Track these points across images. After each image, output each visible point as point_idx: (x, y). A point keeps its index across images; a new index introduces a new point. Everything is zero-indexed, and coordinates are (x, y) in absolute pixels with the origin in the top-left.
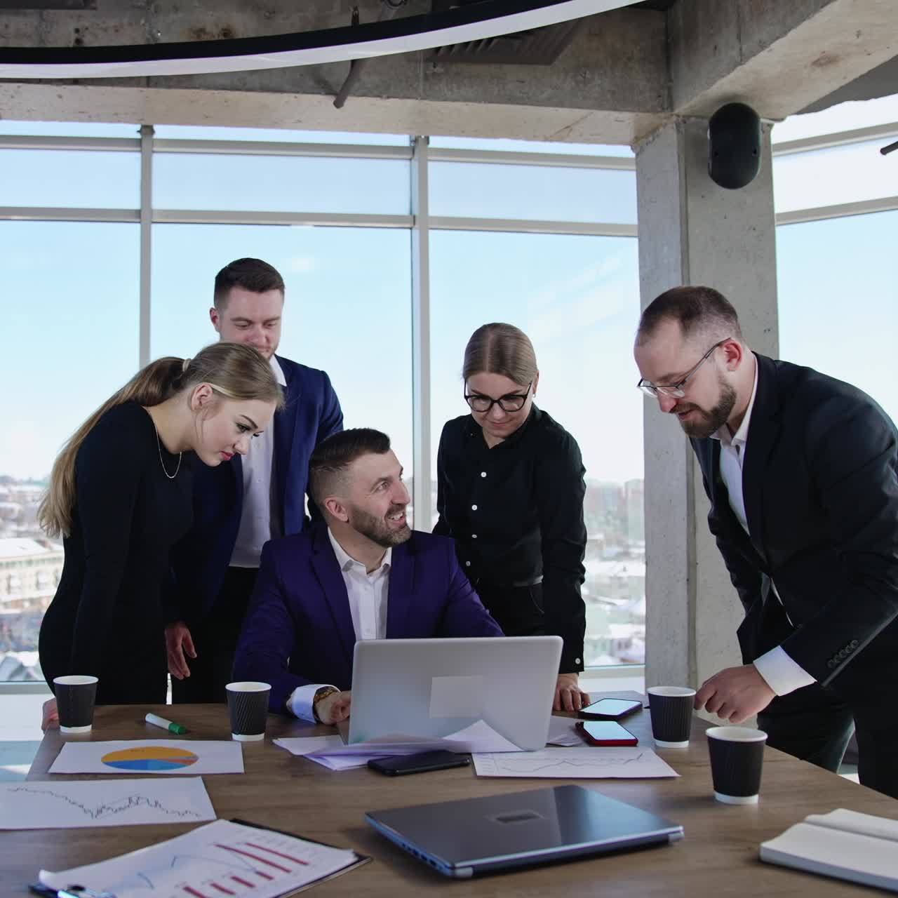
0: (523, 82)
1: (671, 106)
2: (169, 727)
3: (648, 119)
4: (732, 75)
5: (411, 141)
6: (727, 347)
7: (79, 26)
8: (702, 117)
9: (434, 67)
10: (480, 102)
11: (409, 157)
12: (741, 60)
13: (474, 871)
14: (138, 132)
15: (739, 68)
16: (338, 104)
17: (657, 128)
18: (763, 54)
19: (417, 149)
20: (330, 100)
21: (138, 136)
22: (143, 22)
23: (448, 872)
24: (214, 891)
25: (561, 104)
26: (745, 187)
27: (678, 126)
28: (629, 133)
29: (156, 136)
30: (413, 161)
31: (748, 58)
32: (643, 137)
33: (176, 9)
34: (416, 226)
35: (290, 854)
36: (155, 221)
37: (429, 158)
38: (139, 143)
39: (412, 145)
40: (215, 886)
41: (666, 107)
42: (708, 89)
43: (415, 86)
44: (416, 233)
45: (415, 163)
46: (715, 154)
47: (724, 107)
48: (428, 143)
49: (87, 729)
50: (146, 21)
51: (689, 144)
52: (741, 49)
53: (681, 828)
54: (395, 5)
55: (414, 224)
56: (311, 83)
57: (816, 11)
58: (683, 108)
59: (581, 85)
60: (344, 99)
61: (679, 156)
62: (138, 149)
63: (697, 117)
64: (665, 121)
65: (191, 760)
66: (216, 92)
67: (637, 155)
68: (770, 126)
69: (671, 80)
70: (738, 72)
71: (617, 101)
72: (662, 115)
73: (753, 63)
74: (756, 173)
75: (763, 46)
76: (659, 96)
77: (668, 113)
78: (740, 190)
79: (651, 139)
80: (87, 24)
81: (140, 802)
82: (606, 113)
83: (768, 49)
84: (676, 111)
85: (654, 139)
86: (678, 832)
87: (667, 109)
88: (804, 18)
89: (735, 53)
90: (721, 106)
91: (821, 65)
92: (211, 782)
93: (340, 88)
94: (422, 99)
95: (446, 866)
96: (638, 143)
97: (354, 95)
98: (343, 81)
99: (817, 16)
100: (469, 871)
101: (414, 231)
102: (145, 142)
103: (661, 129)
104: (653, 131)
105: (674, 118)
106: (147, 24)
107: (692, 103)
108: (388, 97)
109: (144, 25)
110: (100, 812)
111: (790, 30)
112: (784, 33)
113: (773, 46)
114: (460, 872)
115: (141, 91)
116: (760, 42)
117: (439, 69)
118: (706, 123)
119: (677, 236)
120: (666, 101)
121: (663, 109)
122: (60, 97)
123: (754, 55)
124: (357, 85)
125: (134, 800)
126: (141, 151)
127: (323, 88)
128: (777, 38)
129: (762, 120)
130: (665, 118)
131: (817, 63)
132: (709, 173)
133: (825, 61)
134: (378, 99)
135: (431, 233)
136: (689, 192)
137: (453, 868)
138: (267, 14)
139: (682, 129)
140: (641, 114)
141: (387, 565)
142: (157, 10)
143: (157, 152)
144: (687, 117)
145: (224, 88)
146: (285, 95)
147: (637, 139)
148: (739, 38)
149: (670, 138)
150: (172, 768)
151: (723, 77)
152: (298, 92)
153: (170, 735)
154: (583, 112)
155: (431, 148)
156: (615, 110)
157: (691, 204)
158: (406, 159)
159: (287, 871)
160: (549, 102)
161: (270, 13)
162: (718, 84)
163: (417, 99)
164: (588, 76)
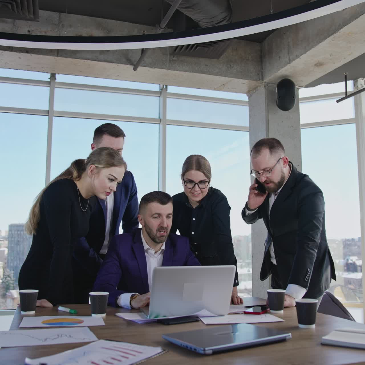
0: (207, 66)
1: (263, 79)
2: (70, 311)
3: (253, 83)
4: (286, 67)
5: (160, 89)
6: (284, 159)
7: (30, 29)
8: (274, 84)
9: (173, 57)
10: (191, 72)
11: (159, 95)
12: (289, 62)
13: (213, 351)
14: (49, 78)
15: (288, 65)
16: (135, 69)
17: (257, 87)
18: (298, 60)
19: (162, 92)
20: (132, 67)
21: (49, 80)
22: (56, 30)
23: (202, 352)
24: (104, 363)
25: (221, 75)
26: (289, 111)
27: (265, 86)
28: (246, 89)
29: (56, 81)
30: (161, 97)
31: (292, 61)
32: (251, 91)
33: (71, 26)
34: (162, 123)
35: (134, 349)
36: (54, 115)
37: (167, 96)
38: (49, 83)
39: (161, 91)
40: (105, 361)
41: (260, 79)
42: (276, 72)
43: (165, 64)
44: (161, 125)
45: (162, 98)
46: (279, 97)
47: (282, 80)
48: (167, 90)
49: (33, 312)
50: (58, 30)
51: (269, 93)
52: (289, 58)
53: (290, 334)
54: (162, 29)
55: (161, 122)
56: (124, 60)
57: (316, 45)
58: (267, 79)
59: (229, 69)
60: (137, 67)
61: (265, 98)
62: (49, 86)
63: (272, 83)
64: (260, 84)
65: (82, 322)
66: (86, 61)
67: (249, 98)
68: (298, 89)
69: (262, 69)
70: (288, 66)
71: (242, 75)
72: (259, 82)
73: (294, 63)
74: (293, 106)
75: (297, 57)
76: (258, 75)
77: (261, 81)
78: (287, 112)
79: (254, 91)
80: (33, 29)
81: (63, 336)
82: (238, 80)
83: (299, 58)
84: (265, 81)
85: (256, 91)
86: (289, 336)
87: (261, 80)
88: (312, 47)
89: (287, 59)
90: (281, 80)
91: (317, 66)
92: (93, 329)
93: (136, 63)
94: (168, 69)
95: (201, 350)
96: (250, 93)
97: (142, 66)
98: (138, 60)
99: (317, 46)
100: (211, 352)
101: (160, 125)
102: (52, 82)
103: (259, 88)
104: (256, 88)
105: (264, 84)
106: (58, 31)
107: (270, 78)
108: (155, 68)
109: (57, 32)
110: (46, 340)
111: (308, 51)
112: (306, 52)
113: (301, 57)
114: (207, 352)
115: (55, 58)
116: (297, 55)
117: (175, 58)
118: (276, 86)
119: (264, 128)
120: (261, 76)
121: (260, 80)
122: (20, 58)
123: (294, 60)
124: (143, 62)
125: (60, 335)
126: (50, 87)
127: (129, 62)
128: (303, 54)
129: (296, 87)
130: (261, 83)
131: (316, 65)
132: (277, 105)
133: (319, 65)
134: (151, 68)
135: (167, 126)
136: (269, 112)
137: (204, 350)
138: (108, 32)
139: (267, 88)
140: (251, 81)
141: (163, 249)
142: (63, 26)
143: (57, 87)
144: (268, 83)
145: (89, 59)
146: (114, 64)
147: (249, 91)
148: (289, 54)
149: (262, 91)
150: (74, 324)
151: (282, 68)
152: (119, 63)
153: (70, 314)
154: (230, 79)
155: (168, 93)
156: (242, 79)
157: (270, 116)
158: (158, 96)
159: (134, 355)
160: (217, 74)
161: (109, 31)
162: (281, 71)
163: (166, 69)
164: (232, 65)
